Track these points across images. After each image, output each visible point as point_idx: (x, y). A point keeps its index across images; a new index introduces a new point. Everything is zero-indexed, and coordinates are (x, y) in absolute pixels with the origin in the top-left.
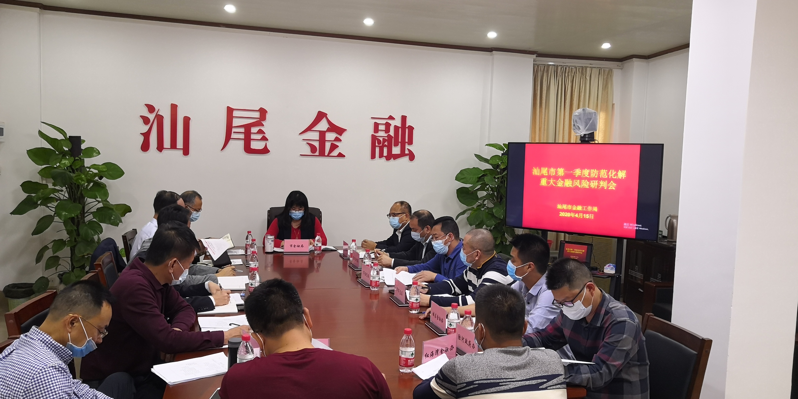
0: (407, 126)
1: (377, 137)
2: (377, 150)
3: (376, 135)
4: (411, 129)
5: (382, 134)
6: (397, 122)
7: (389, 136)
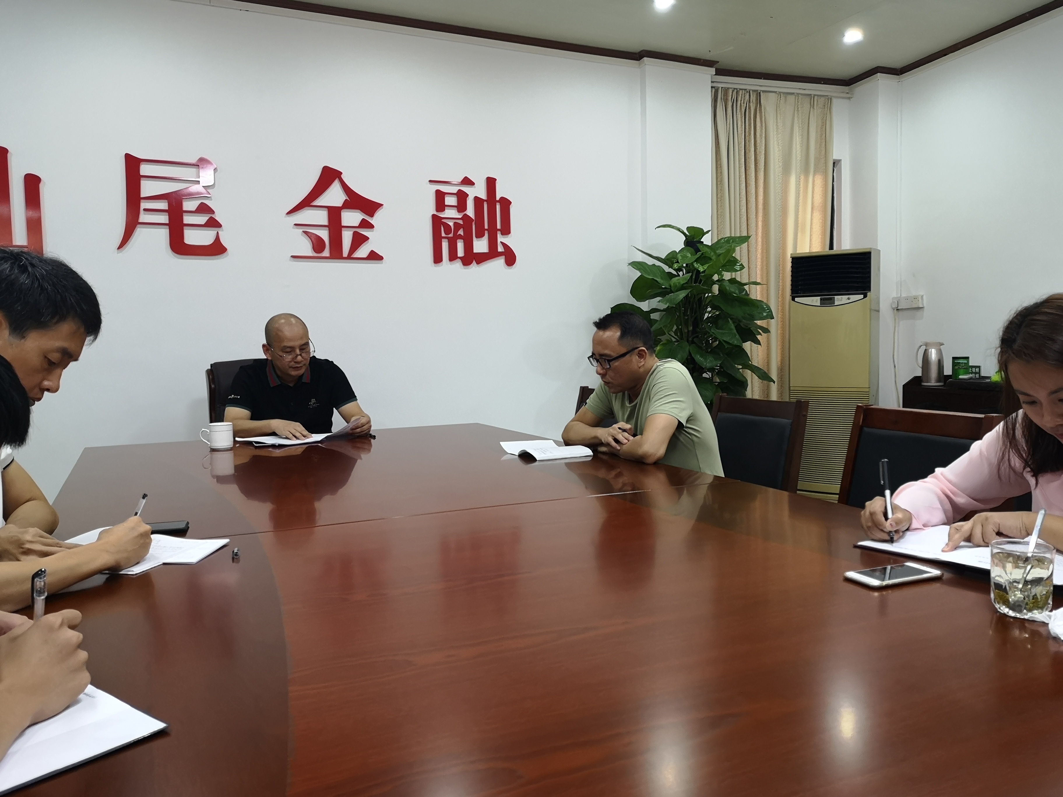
0: (498, 198)
1: (443, 220)
2: (445, 245)
3: (442, 215)
4: (506, 203)
5: (450, 213)
6: (479, 191)
7: (466, 218)
